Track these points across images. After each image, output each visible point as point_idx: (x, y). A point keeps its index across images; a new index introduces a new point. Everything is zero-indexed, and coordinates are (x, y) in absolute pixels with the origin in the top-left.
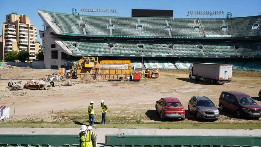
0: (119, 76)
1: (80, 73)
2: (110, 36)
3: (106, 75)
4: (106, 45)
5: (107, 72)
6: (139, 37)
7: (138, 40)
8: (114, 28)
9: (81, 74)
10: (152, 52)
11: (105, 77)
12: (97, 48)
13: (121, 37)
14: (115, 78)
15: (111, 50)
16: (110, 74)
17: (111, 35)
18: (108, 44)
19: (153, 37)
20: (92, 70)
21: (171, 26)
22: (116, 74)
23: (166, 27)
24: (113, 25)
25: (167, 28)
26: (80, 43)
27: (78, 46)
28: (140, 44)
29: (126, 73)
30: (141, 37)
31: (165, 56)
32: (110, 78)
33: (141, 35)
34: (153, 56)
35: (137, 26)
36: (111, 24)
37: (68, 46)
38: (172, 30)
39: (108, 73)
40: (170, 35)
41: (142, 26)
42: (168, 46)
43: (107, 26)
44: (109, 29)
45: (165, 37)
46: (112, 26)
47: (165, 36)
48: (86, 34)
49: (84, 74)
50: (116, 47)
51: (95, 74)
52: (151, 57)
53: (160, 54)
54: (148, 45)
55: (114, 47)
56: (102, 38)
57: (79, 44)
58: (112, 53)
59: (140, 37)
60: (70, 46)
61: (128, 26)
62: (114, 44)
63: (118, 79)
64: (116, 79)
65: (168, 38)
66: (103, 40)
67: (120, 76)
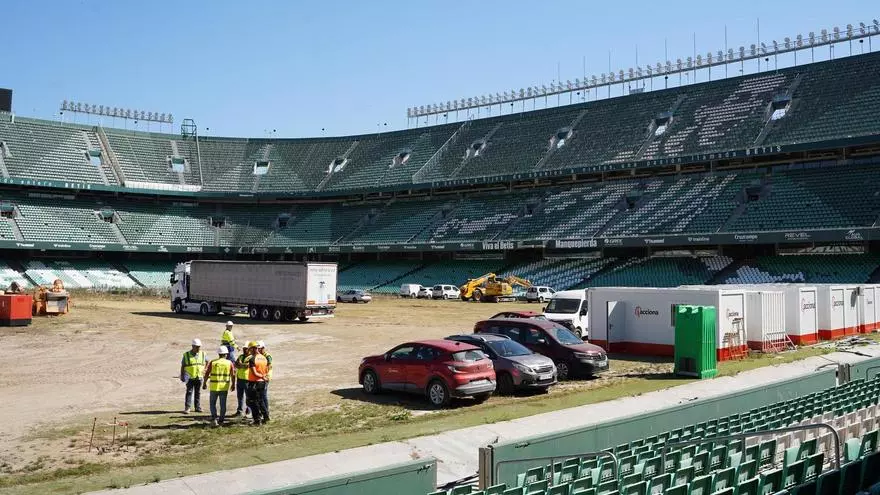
40: (6, 174)
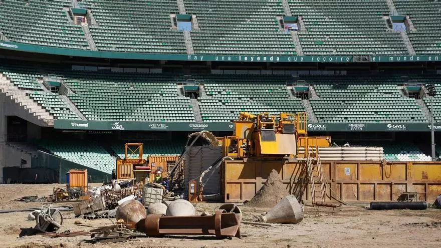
0: (395, 188)
1: (240, 177)
2: (189, 58)
3: (344, 187)
4: (174, 88)
5: (348, 174)
6: (295, 60)
7: (288, 73)
8: (196, 26)
9: (242, 181)
10: (346, 113)
11: (338, 192)
12: (141, 102)
13: (229, 59)
14: (380, 196)
15: (196, 109)
16: (361, 179)
17: (190, 52)
18: (179, 87)
19: (348, 59)
20: (285, 166)
21: (408, 17)
22: (386, 180)
23: (388, 21)
24: (194, 16)
25: (394, 25)
26: (76, 81)
27: (70, 92)
28: (300, 86)
29: (425, 177)
30: (302, 59)
31: (401, 127)
32: (361, 196)
33: (299, 53)
34: (354, 128)
35: (279, 18)
36: (183, 12)
37: (33, 92)
38: (414, 30)
39: (351, 177)
41: (300, 18)
42: (403, 90)
43: (172, 21)
44: (181, 32)
45: (391, 59)
46: (190, 20)
47: (392, 55)
48: (96, 49)
49: (253, 180)
50: (211, 95)
51: (299, 183)
52: (347, 130)
53: (380, 119)
54: (326, 88)
55: (203, 96)
56: (155, 63)
57: (72, 85)
58: (199, 118)
59: (299, 58)
60: (39, 92)
61: (248, 21)
62: (202, 87)
63: (395, 199)
64: (386, 199)
65: (405, 59)
66: (159, 71)
67: (401, 189)
